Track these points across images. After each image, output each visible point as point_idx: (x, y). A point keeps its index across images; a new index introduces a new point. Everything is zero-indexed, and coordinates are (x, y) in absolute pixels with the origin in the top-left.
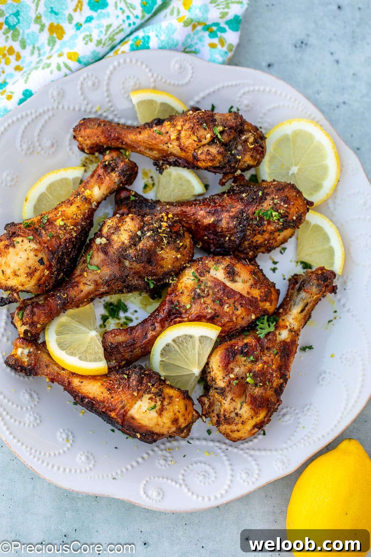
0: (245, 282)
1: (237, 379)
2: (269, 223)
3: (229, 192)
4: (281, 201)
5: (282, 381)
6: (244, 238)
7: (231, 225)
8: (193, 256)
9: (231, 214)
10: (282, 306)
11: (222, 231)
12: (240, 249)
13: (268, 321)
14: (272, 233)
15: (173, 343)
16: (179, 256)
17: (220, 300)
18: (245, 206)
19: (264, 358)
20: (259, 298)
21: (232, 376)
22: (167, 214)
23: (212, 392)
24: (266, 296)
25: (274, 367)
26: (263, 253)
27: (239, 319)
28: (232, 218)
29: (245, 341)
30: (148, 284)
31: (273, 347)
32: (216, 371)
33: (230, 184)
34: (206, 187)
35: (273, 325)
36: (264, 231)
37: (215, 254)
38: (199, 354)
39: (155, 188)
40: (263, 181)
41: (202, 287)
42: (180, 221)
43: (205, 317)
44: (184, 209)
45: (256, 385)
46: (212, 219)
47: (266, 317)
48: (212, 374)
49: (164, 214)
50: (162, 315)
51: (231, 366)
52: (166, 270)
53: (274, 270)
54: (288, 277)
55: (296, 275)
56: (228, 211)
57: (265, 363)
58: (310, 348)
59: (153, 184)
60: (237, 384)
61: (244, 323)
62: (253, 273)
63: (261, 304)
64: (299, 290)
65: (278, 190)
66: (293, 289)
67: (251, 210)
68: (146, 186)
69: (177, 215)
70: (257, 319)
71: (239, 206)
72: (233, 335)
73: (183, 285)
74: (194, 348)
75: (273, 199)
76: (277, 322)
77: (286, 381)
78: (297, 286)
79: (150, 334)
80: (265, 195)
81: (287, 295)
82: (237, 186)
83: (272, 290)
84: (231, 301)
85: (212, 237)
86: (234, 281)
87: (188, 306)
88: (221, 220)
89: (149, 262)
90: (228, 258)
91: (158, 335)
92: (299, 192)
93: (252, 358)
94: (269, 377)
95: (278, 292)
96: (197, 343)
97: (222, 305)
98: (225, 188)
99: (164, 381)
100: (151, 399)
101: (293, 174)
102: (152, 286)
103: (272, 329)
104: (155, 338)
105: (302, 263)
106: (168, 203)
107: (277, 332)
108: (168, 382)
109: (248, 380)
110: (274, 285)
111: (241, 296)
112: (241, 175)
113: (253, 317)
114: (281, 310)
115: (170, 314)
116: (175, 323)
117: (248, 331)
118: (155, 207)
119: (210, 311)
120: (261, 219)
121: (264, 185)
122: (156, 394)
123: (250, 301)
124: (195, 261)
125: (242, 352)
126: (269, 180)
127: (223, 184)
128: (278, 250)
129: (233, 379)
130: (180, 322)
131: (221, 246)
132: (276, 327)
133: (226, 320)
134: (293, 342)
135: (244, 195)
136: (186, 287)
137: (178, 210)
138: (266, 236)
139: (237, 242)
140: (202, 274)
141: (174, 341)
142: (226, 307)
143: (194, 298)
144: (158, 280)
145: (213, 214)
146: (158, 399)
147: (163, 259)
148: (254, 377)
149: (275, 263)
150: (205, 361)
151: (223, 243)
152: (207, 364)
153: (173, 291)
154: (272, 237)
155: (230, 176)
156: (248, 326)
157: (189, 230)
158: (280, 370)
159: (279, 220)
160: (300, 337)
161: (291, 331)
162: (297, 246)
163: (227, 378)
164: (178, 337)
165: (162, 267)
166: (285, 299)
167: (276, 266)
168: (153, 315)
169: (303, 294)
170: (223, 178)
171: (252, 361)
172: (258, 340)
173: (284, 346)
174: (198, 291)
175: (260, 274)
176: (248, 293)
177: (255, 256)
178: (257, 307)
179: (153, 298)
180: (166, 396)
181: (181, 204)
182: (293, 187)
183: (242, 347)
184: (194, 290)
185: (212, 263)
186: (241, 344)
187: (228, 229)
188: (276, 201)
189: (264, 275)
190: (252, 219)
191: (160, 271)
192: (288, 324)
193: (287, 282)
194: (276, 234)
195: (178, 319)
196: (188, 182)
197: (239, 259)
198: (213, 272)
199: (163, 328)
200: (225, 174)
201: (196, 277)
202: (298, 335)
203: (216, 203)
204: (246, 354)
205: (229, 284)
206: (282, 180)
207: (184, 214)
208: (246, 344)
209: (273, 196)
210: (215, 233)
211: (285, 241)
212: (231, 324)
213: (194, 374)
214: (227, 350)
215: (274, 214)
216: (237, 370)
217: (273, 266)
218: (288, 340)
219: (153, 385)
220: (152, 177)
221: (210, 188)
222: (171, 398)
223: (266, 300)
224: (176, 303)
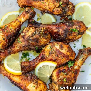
0: (65, 50)
1: (61, 79)
2: (74, 33)
3: (63, 22)
4: (78, 26)
5: (74, 81)
6: (66, 37)
7: (63, 32)
8: (50, 41)
9: (63, 29)
10: (76, 58)
11: (60, 34)
12: (65, 40)
13: (72, 62)
14: (75, 36)
15: (42, 67)
16: (46, 41)
17: (58, 55)
18: (68, 27)
19: (70, 74)
20: (69, 55)
21: (59, 78)
22: (43, 28)
23: (53, 83)
24: (71, 55)
25: (72, 77)
26: (72, 42)
27: (63, 61)
28: (63, 30)
29: (64, 68)
30: (36, 49)
31: (73, 71)
32: (54, 77)
33: (63, 20)
34: (56, 20)
35: (73, 64)
36: (72, 35)
37: (57, 41)
38: (50, 71)
39: (41, 20)
40: (73, 20)
41: (52, 51)
42: (47, 30)
43: (52, 60)
44: (49, 26)
45: (66, 82)
46: (57, 30)
47: (71, 61)
48: (53, 77)
49: (42, 28)
50: (40, 58)
51: (59, 75)
52: (42, 44)
53: (75, 47)
54: (79, 49)
55: (81, 49)
56: (62, 28)
57: (70, 75)
58: (84, 71)
59: (40, 18)
60: (60, 81)
61: (64, 63)
62: (68, 48)
63: (70, 57)
64: (82, 54)
65: (78, 23)
66: (80, 53)
67: (69, 28)
68: (38, 19)
69: (47, 28)
70: (68, 62)
71: (66, 27)
72: (61, 66)
73: (47, 49)
74: (48, 69)
75: (76, 25)
76: (74, 63)
77: (76, 81)
78: (81, 52)
79: (35, 64)
80: (74, 24)
81: (78, 55)
82: (65, 21)
83: (74, 53)
84: (61, 56)
85: (56, 36)
86: (62, 49)
87: (48, 56)
88: (59, 31)
89: (37, 42)
90: (61, 42)
91: (38, 64)
92: (84, 24)
93: (66, 73)
94: (70, 80)
95: (75, 54)
96: (49, 68)
97: (58, 57)
98: (62, 21)
99: (38, 78)
100: (34, 84)
101: (83, 18)
102: (37, 49)
103: (73, 65)
104: (37, 65)
105: (83, 45)
106: (44, 24)
107: (74, 66)
108: (40, 79)
109: (64, 80)
110: (74, 52)
111: (64, 54)
112: (67, 18)
113: (67, 61)
114: (76, 60)
115: (42, 58)
116: (43, 61)
117: (65, 65)
118: (40, 25)
119: (54, 58)
120: (72, 31)
121: (74, 21)
122: (36, 82)
123: (67, 56)
124: (51, 42)
125: (63, 72)
126: (75, 19)
127: (61, 20)
128: (76, 41)
129: (59, 80)
130: (45, 61)
131: (59, 38)
132: (74, 65)
133: (59, 61)
134: (79, 69)
135: (67, 24)
136: (47, 50)
137: (47, 27)
138: (73, 37)
139: (64, 38)
140: (53, 47)
141: (42, 66)
142: (59, 57)
143: (49, 54)
144: (39, 47)
145: (57, 29)
146: (36, 84)
147: (41, 41)
148: (66, 79)
149: (75, 45)
150: (51, 73)
151: (60, 38)
152: (52, 74)
153: (44, 51)
154: (75, 37)
155: (64, 18)
156: (65, 64)
157: (50, 33)
158: (74, 78)
159: (77, 32)
160: (81, 68)
161: (78, 66)
162: (82, 40)
163: (58, 79)
164: (44, 65)
165: (41, 44)
166: (77, 56)
167: (75, 46)
168: (37, 58)
169: (83, 55)
170: (61, 18)
171: (66, 75)
172: (68, 68)
173: (76, 71)
174: (51, 52)
175: (70, 48)
176: (66, 54)
177: (69, 42)
178: (68, 58)
179: (37, 53)
180: (39, 83)
181: (48, 25)
182: (82, 22)
183: (63, 70)
184: (50, 51)
185: (56, 44)
186: (63, 69)
187: (62, 34)
188: (77, 26)
189: (71, 48)
190: (69, 31)
191: (40, 45)
192: (77, 64)
193: (78, 51)
194: (76, 36)
195: (44, 60)
196: (51, 18)
197: (64, 43)
198: (56, 46)
199: (39, 62)
200: (62, 17)
201: (51, 47)
202: (80, 67)
203: (58, 25)
204: (64, 72)
205: (61, 50)
206: (79, 20)
207: (49, 28)
208: (64, 69)
209: (76, 24)
210: (58, 34)
211: (79, 38)
212: (60, 62)
213: (48, 77)
214: (58, 70)
215: (76, 30)
216: (61, 77)
217: (74, 46)
218: (77, 69)
219: (35, 80)
220: (40, 16)
221: (57, 21)
222: (40, 84)
223: (71, 56)
224: (44, 55)
